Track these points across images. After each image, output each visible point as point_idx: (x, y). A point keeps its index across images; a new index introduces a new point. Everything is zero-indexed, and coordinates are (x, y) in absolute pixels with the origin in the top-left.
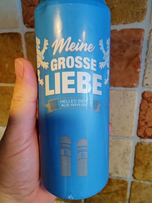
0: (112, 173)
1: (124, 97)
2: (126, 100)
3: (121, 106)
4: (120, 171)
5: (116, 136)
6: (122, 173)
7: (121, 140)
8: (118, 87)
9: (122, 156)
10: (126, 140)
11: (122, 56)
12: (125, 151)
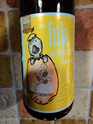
0: (75, 115)
1: (84, 58)
2: (85, 60)
3: (82, 65)
4: (81, 113)
5: (78, 87)
6: (82, 114)
7: (82, 89)
8: (79, 50)
9: (82, 101)
10: (85, 89)
11: (82, 28)
12: (85, 98)
